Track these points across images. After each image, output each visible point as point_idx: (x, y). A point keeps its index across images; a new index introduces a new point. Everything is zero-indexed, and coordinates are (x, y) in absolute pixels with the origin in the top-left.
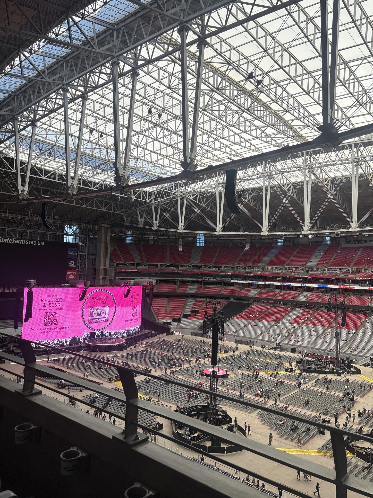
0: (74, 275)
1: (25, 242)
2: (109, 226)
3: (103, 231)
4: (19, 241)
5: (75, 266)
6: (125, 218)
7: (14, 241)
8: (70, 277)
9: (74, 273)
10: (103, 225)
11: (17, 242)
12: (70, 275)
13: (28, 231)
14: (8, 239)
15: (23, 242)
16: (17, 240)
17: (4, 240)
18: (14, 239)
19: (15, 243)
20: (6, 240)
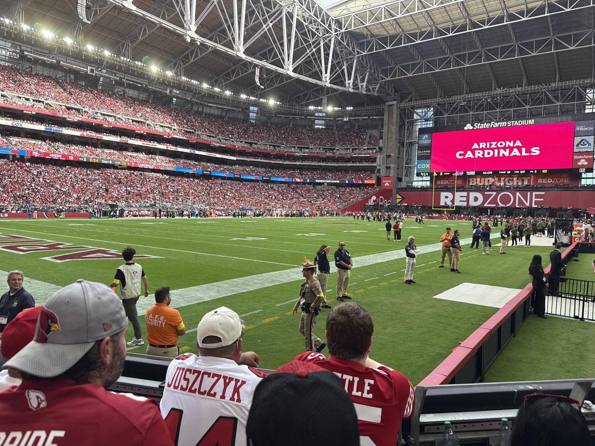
0: (587, 160)
1: (507, 124)
4: (499, 123)
7: (492, 124)
8: (580, 163)
9: (587, 157)
11: (496, 125)
12: (579, 160)
13: (512, 110)
14: (485, 124)
15: (503, 124)
16: (496, 123)
17: (480, 126)
18: (492, 123)
19: (494, 127)
20: (483, 126)
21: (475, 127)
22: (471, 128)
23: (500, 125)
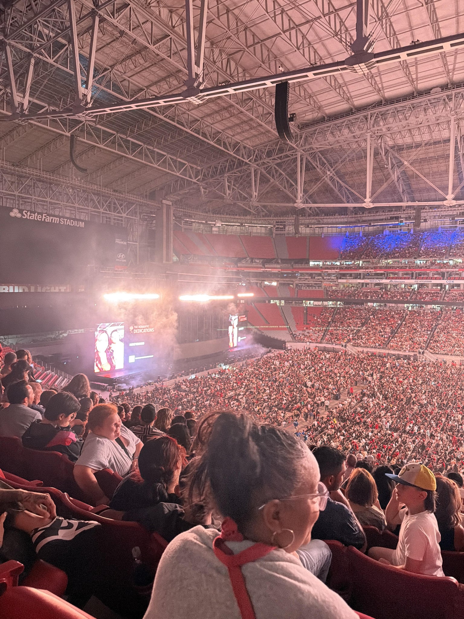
1: (60, 221)
2: (171, 203)
3: (165, 210)
4: (51, 218)
5: (125, 261)
6: (202, 190)
7: (44, 217)
10: (164, 201)
11: (49, 219)
13: (62, 203)
14: (36, 214)
15: (56, 220)
16: (49, 217)
17: (30, 215)
18: (44, 215)
19: (46, 221)
20: (33, 216)
21: (24, 216)
22: (19, 215)
23: (52, 219)
